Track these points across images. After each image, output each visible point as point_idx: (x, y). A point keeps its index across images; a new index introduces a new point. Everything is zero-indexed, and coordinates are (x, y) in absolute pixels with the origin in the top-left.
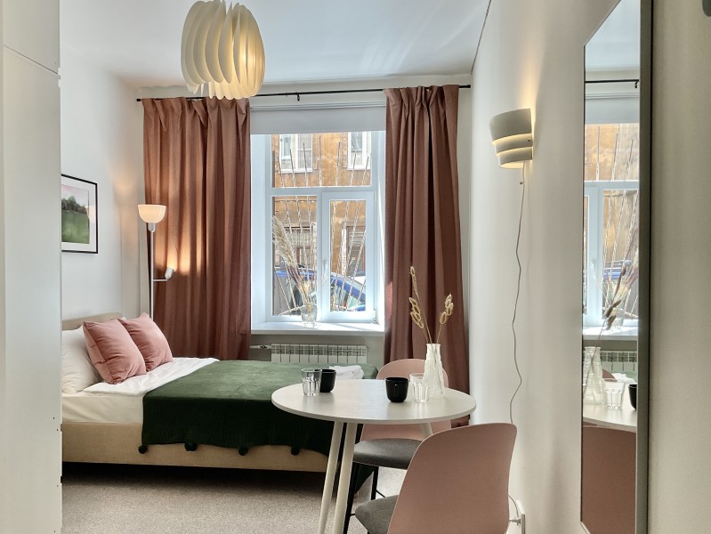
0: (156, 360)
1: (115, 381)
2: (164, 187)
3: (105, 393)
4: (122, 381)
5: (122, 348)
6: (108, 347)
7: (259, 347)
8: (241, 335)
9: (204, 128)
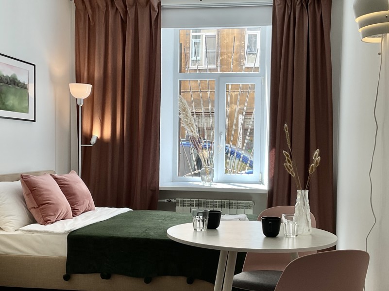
0: (81, 208)
1: (46, 222)
2: (91, 70)
3: (37, 232)
4: (52, 223)
5: (52, 196)
6: (40, 195)
7: (166, 201)
8: (151, 190)
9: (124, 23)
